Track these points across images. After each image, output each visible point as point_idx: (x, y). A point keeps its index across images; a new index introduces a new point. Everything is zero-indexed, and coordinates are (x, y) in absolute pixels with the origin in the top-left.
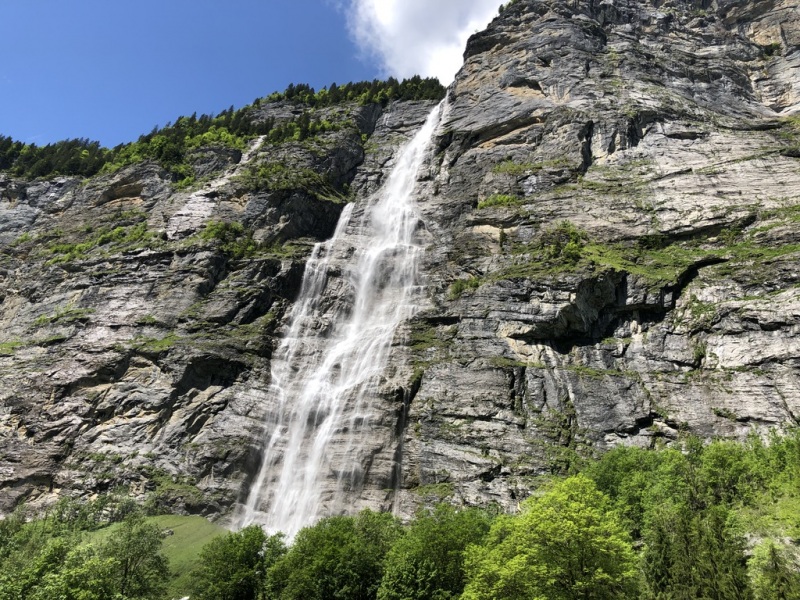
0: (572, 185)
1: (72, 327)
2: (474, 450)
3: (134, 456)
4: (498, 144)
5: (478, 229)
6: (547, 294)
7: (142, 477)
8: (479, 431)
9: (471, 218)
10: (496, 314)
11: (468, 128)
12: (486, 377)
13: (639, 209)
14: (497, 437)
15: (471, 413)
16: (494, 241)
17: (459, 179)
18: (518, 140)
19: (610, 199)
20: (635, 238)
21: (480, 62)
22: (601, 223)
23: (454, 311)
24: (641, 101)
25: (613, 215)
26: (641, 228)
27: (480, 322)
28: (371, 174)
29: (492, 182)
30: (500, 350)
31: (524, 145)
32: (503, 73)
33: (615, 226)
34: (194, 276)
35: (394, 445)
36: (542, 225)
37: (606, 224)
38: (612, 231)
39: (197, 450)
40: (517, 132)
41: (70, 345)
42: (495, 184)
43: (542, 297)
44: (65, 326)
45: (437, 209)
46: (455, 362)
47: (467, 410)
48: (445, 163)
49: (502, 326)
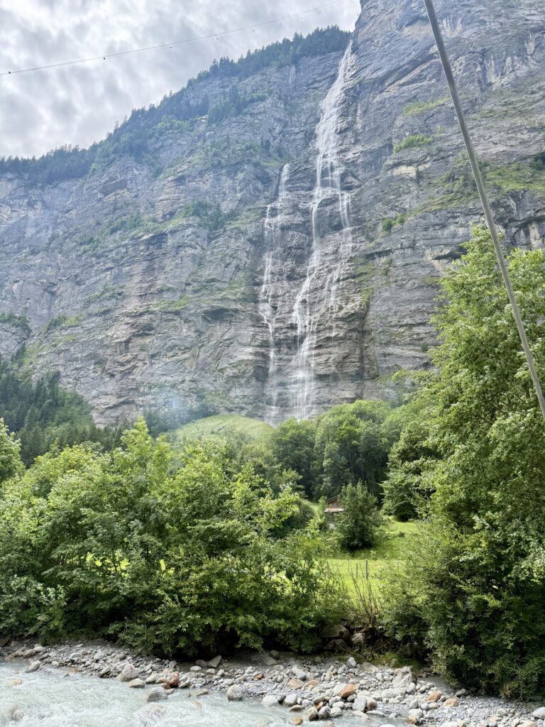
0: (474, 116)
2: (417, 348)
4: (403, 85)
5: (396, 172)
6: (461, 220)
8: (418, 334)
9: (390, 162)
10: (422, 242)
11: (374, 76)
12: (418, 294)
13: (533, 129)
14: (432, 336)
15: (411, 322)
16: (411, 179)
17: (373, 126)
18: (420, 78)
19: (506, 124)
20: (530, 157)
21: (376, 7)
22: (501, 148)
23: (386, 246)
24: (529, 18)
25: (509, 139)
26: (535, 147)
27: (409, 251)
28: (298, 133)
29: (402, 126)
30: (428, 271)
31: (425, 83)
32: (398, 14)
33: (514, 149)
36: (451, 159)
37: (504, 148)
38: (510, 155)
40: (417, 71)
42: (406, 127)
43: (457, 223)
45: (359, 157)
46: (393, 285)
47: (408, 320)
48: (359, 112)
49: (428, 252)
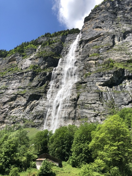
0: (111, 50)
1: (5, 90)
2: (92, 110)
3: (20, 116)
4: (93, 42)
5: (90, 62)
6: (106, 75)
7: (22, 120)
8: (93, 106)
9: (88, 59)
10: (95, 80)
11: (86, 39)
12: (94, 94)
13: (126, 54)
14: (97, 107)
15: (91, 103)
16: (94, 64)
17: (85, 51)
18: (97, 41)
19: (119, 52)
20: (126, 61)
21: (88, 24)
22: (118, 58)
23: (86, 81)
24: (126, 29)
25: (120, 56)
26: (127, 58)
27: (91, 82)
28: (65, 51)
30: (96, 88)
31: (99, 42)
32: (93, 25)
33: (121, 58)
34: (29, 77)
35: (74, 111)
36: (104, 60)
37: (119, 58)
38: (120, 60)
39: (33, 114)
40: (97, 39)
41: (4, 94)
42: (93, 51)
43: (105, 76)
44: (3, 90)
45: (80, 58)
46: (87, 92)
47: (90, 102)
48: (81, 47)
49: (97, 83)
